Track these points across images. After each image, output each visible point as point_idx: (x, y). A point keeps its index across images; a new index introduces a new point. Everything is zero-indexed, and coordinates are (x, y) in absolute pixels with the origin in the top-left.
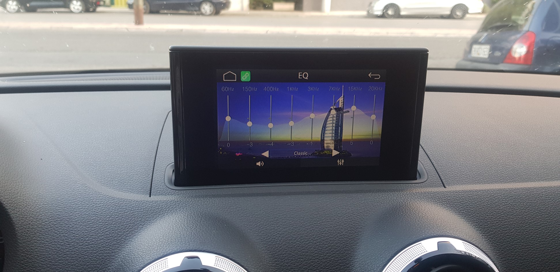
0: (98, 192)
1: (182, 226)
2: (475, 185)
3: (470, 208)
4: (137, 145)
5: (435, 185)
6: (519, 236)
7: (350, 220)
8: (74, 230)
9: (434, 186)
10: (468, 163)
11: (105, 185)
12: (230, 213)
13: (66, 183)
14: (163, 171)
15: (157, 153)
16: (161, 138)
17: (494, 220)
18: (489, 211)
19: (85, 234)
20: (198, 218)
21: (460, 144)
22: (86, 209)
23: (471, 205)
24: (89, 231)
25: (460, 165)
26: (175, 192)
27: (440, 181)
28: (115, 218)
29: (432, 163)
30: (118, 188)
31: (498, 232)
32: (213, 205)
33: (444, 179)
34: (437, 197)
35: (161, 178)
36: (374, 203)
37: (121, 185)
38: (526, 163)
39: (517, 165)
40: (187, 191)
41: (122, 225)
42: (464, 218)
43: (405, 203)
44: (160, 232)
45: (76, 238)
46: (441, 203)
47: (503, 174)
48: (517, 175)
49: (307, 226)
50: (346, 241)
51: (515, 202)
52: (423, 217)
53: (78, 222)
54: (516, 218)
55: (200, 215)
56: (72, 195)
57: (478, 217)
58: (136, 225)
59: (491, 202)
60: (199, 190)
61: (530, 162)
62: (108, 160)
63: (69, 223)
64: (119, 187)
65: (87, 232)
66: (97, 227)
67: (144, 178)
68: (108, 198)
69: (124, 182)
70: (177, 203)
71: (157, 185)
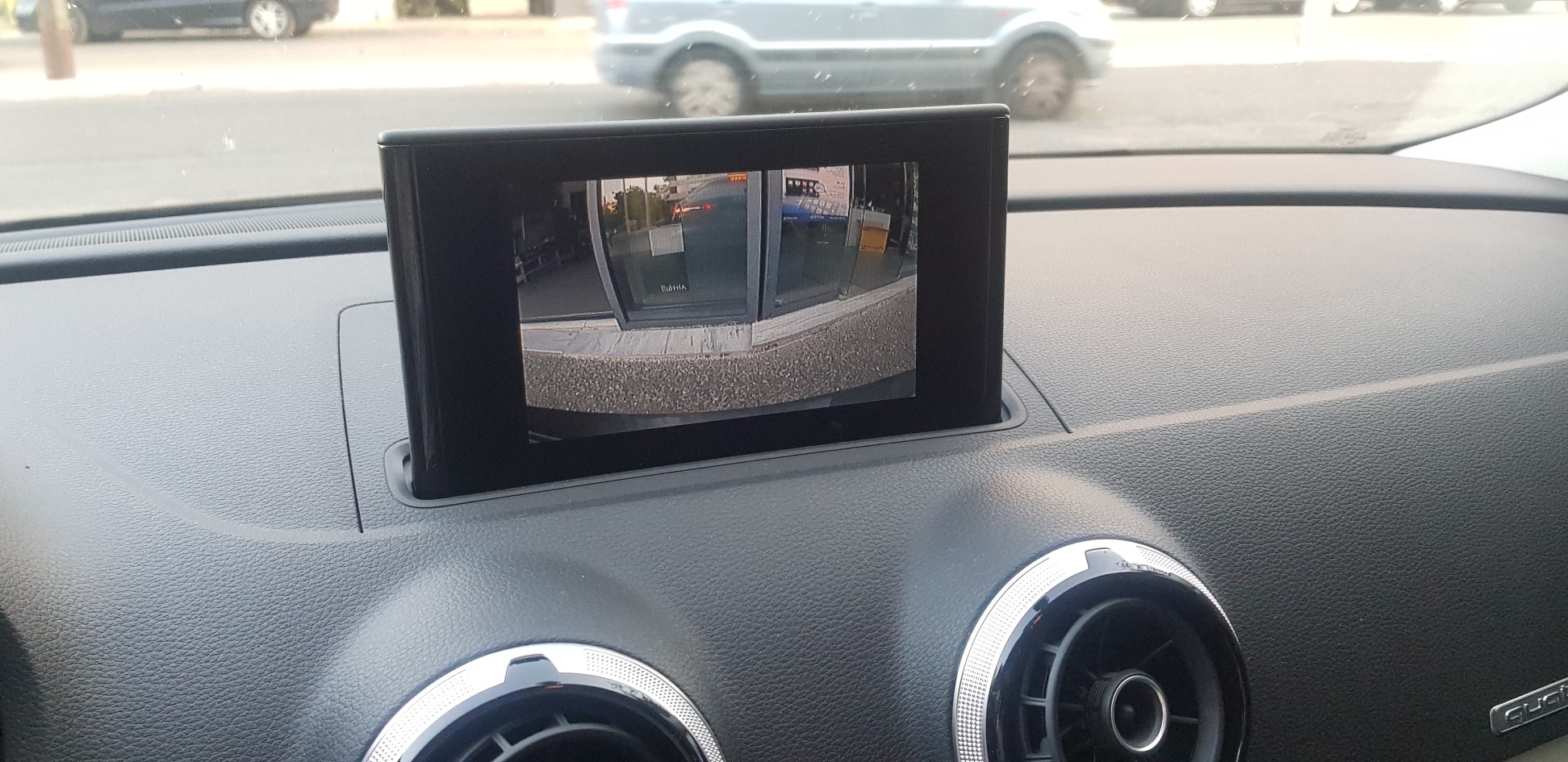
0: (218, 535)
1: (476, 590)
2: (1133, 419)
3: (1132, 472)
5: (1047, 428)
6: (1246, 524)
7: (874, 530)
8: (179, 639)
9: (1044, 431)
10: (1110, 371)
11: (229, 516)
12: (585, 548)
14: (377, 464)
15: (347, 420)
16: (343, 381)
18: (1176, 475)
19: (212, 645)
20: (511, 567)
21: (1082, 330)
22: (200, 583)
23: (1133, 464)
24: (221, 636)
25: (1093, 378)
26: (423, 514)
27: (1055, 418)
28: (286, 593)
29: (1029, 379)
30: (268, 521)
32: (538, 532)
33: (1063, 414)
34: (1059, 455)
35: (377, 483)
36: (922, 484)
37: (275, 511)
38: (1235, 361)
39: (1214, 366)
43: (991, 475)
44: (420, 612)
45: (190, 658)
46: (1070, 468)
48: (1220, 390)
51: (1226, 448)
52: (1040, 502)
54: (1234, 483)
55: (512, 559)
57: (1152, 491)
58: (346, 606)
59: (1176, 453)
60: (488, 503)
64: (271, 517)
65: (216, 638)
66: (243, 624)
67: (332, 486)
68: (252, 548)
69: (279, 503)
70: (442, 539)
71: (372, 502)
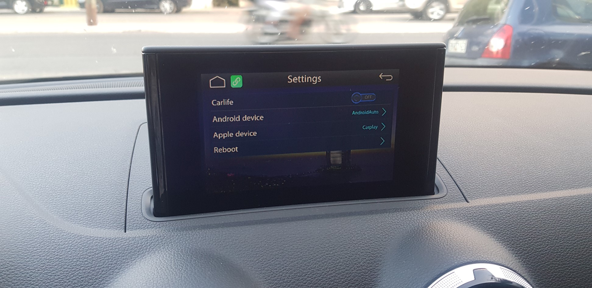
0: (60, 230)
1: (169, 268)
2: (499, 197)
3: (499, 225)
4: (104, 168)
5: (456, 199)
6: (555, 254)
7: (367, 248)
8: (33, 280)
9: (455, 201)
10: (489, 172)
11: (68, 220)
12: (225, 248)
13: (19, 219)
14: (138, 199)
15: (130, 176)
16: (133, 158)
17: (526, 237)
18: (520, 227)
19: (47, 284)
20: (188, 257)
21: (476, 150)
22: (47, 253)
23: (499, 221)
24: (52, 280)
25: (480, 175)
26: (155, 224)
27: (461, 194)
28: (84, 261)
29: (449, 173)
30: (85, 223)
31: (531, 251)
32: (204, 238)
33: (465, 192)
34: (462, 214)
35: (137, 208)
36: (393, 225)
38: (550, 170)
39: (540, 171)
40: (170, 222)
41: (93, 271)
42: (493, 238)
43: (427, 223)
44: (141, 277)
46: (467, 221)
47: (527, 183)
48: (543, 184)
49: (318, 258)
50: (365, 273)
51: (546, 215)
52: (451, 240)
53: (37, 269)
54: (549, 233)
55: (190, 252)
56: (28, 235)
57: (508, 235)
58: (111, 269)
59: (520, 216)
60: (185, 220)
61: (554, 168)
62: (70, 188)
63: (25, 271)
64: (87, 221)
66: (62, 275)
67: (116, 208)
68: (73, 237)
69: (91, 215)
70: (159, 239)
71: (133, 217)
